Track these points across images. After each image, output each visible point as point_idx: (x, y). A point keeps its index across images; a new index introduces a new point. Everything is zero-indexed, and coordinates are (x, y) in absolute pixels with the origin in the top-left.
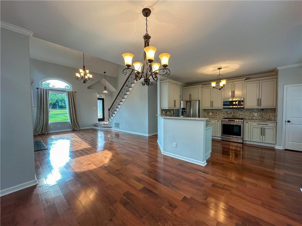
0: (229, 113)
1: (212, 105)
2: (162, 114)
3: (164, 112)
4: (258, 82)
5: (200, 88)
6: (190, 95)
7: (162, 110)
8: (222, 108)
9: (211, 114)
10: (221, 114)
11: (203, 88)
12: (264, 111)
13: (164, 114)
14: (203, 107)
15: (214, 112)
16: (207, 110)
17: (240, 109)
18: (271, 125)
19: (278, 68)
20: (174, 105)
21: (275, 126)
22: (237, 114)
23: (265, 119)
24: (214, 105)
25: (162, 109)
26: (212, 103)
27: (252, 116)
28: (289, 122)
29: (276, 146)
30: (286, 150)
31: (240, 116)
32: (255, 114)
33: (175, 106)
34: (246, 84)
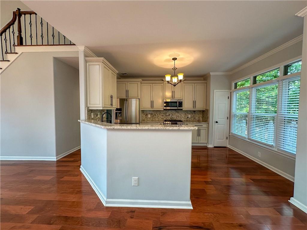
0: (167, 114)
1: (152, 105)
2: (89, 119)
3: (92, 114)
4: (194, 84)
5: (139, 83)
6: (127, 92)
7: (90, 111)
8: (163, 110)
9: (149, 116)
10: (160, 116)
11: (142, 84)
12: (195, 112)
13: (93, 119)
14: (142, 108)
15: (153, 114)
16: (145, 112)
17: (177, 111)
18: (204, 125)
19: (211, 74)
20: (110, 103)
21: (207, 127)
22: (175, 116)
23: (196, 120)
24: (154, 106)
25: (90, 108)
26: (152, 103)
27: (187, 117)
28: (217, 122)
29: (209, 145)
30: (215, 147)
31: (177, 117)
32: (189, 115)
33: (112, 105)
34: (185, 85)
